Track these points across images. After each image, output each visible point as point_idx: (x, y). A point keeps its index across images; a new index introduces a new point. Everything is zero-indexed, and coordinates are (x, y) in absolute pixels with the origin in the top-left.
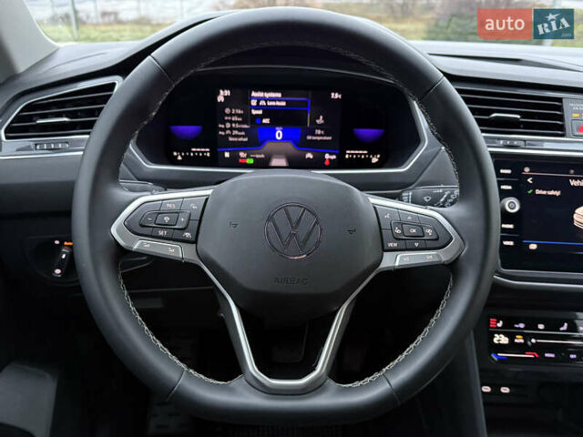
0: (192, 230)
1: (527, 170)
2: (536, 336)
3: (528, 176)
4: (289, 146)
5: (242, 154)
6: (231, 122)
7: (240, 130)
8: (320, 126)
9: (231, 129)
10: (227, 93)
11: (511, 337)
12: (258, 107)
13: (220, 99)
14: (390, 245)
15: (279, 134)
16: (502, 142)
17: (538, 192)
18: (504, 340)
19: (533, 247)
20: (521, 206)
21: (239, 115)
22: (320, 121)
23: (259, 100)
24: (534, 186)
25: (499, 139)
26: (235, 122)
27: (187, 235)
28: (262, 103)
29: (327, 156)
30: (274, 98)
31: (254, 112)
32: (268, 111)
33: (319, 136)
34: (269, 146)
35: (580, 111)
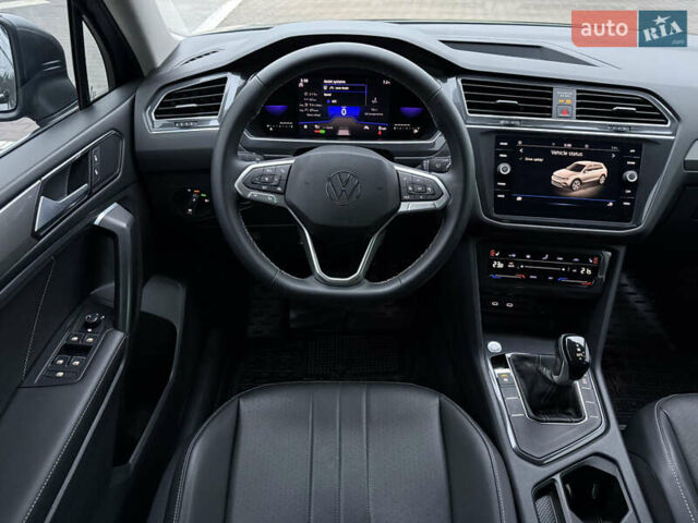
0: (282, 184)
1: (520, 142)
2: (525, 263)
3: (520, 148)
4: (352, 121)
5: (316, 126)
6: (308, 102)
7: (314, 108)
8: (375, 106)
9: (309, 107)
10: (306, 81)
11: (506, 264)
12: (328, 91)
13: (301, 85)
14: (406, 197)
15: (344, 111)
16: (502, 122)
17: (527, 159)
18: (500, 265)
19: (519, 199)
20: (512, 169)
21: (314, 97)
22: (375, 101)
23: (329, 85)
24: (524, 155)
25: (501, 119)
26: (312, 102)
27: (279, 189)
28: (332, 88)
29: (380, 128)
30: (340, 84)
31: (325, 95)
32: (336, 94)
33: (374, 113)
34: (336, 120)
35: (565, 99)
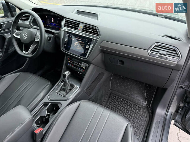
2: (74, 63)
6: (48, 21)
13: (46, 17)
14: (35, 38)
18: (70, 62)
19: (68, 47)
20: (67, 40)
22: (58, 22)
27: (20, 35)
35: (81, 26)
